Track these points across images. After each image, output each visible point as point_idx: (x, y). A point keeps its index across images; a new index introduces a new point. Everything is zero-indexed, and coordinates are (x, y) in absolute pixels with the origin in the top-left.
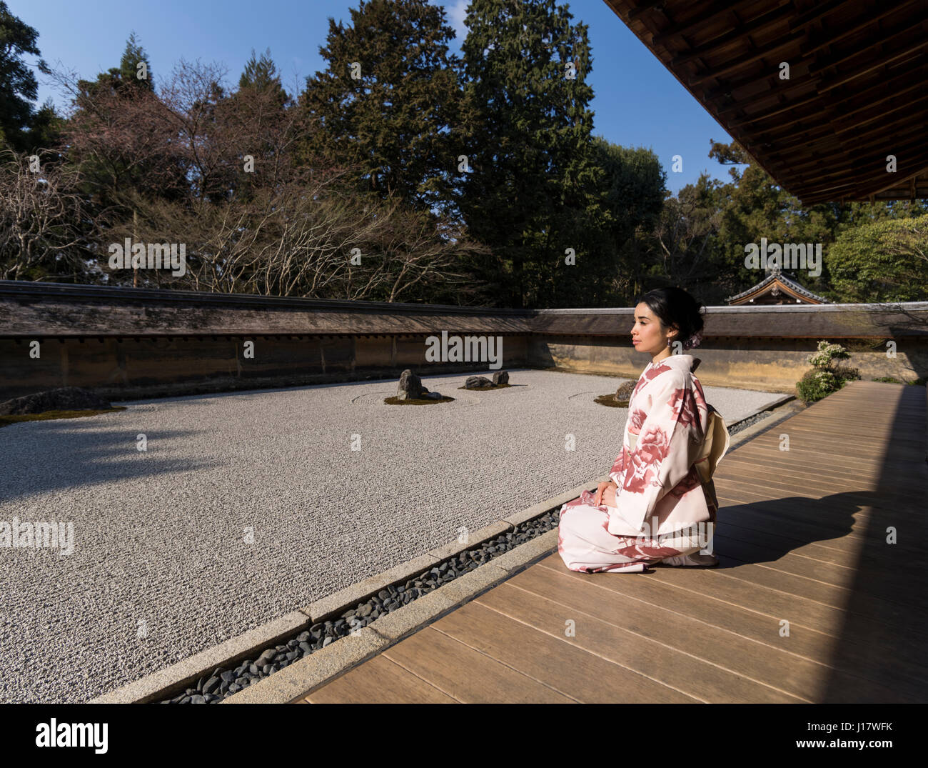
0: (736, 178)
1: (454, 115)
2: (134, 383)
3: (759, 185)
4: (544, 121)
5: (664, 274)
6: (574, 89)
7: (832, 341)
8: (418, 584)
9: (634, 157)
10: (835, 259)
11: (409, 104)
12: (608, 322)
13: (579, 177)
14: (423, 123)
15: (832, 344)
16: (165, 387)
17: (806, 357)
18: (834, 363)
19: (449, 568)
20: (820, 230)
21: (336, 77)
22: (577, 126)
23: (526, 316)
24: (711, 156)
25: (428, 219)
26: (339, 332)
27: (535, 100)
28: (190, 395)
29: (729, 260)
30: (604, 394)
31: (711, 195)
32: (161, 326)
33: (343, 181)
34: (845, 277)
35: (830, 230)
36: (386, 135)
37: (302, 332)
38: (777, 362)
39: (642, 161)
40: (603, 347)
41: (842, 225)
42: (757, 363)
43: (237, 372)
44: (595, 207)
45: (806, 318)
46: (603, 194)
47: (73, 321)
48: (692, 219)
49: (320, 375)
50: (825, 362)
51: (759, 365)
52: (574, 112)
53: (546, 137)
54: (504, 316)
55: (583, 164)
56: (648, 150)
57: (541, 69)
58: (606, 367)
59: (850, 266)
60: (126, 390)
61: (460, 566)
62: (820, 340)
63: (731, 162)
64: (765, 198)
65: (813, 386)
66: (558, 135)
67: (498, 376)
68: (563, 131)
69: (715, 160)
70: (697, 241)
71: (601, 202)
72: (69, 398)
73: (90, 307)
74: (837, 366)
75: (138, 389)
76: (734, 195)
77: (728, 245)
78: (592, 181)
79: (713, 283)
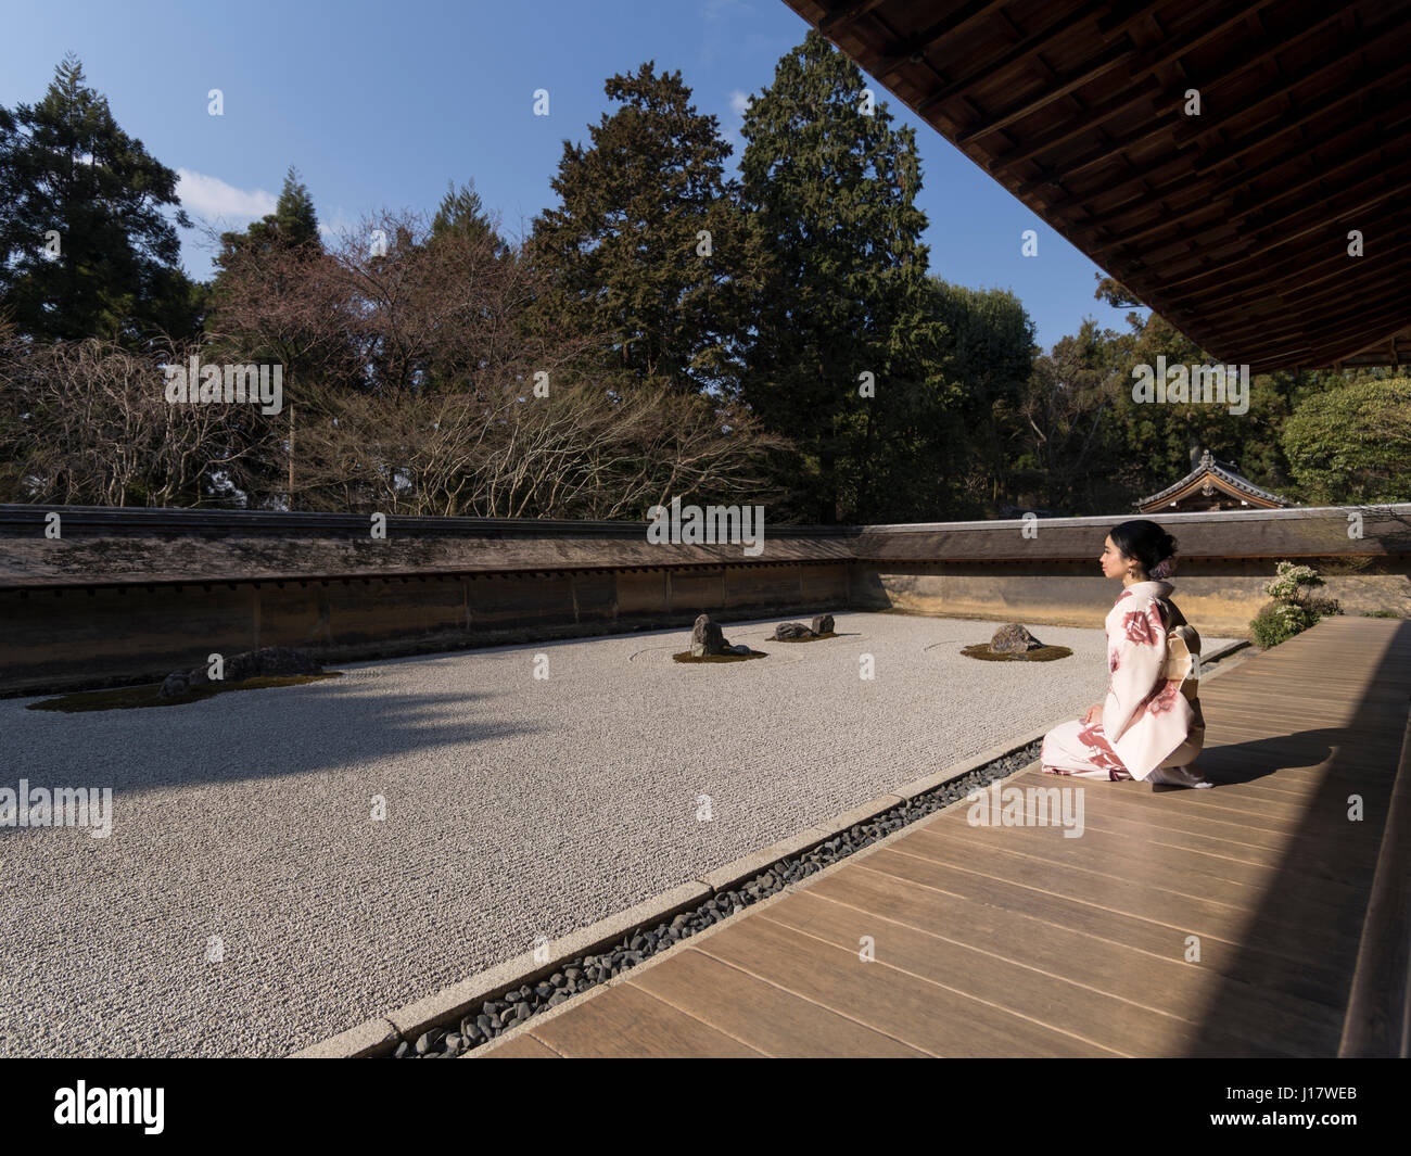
0: (1139, 327)
1: (738, 261)
2: (339, 640)
3: (1172, 337)
4: (858, 261)
5: (1038, 468)
6: (899, 217)
7: (1298, 561)
8: (814, 858)
9: (986, 302)
10: (1295, 440)
11: (675, 249)
12: (966, 541)
13: (912, 337)
14: (696, 274)
15: (1297, 565)
16: (378, 645)
17: (1260, 584)
18: (1302, 592)
19: (843, 843)
20: (1269, 397)
21: (574, 217)
22: (906, 266)
23: (845, 536)
24: (1098, 296)
25: (706, 405)
26: (597, 566)
27: (843, 233)
28: (409, 655)
29: (1134, 443)
30: (973, 643)
31: (1101, 350)
32: (375, 563)
33: (587, 356)
34: (1312, 467)
35: (1283, 397)
36: (646, 294)
37: (550, 567)
38: (1219, 593)
39: (998, 309)
40: (961, 578)
41: (1301, 389)
42: (1189, 596)
43: (466, 623)
44: (938, 378)
45: (1257, 529)
46: (946, 358)
47: (271, 558)
48: (1076, 386)
49: (572, 626)
50: (1289, 591)
51: (1193, 598)
52: (900, 247)
53: (863, 283)
54: (817, 536)
55: (917, 318)
56: (1006, 292)
57: (851, 191)
58: (967, 606)
59: (1318, 450)
60: (330, 651)
61: (856, 842)
62: (1280, 560)
63: (1129, 304)
64: (1182, 354)
65: (1274, 625)
66: (879, 279)
67: (819, 622)
68: (886, 274)
69: (1105, 303)
70: (1084, 419)
71: (945, 370)
72: (274, 660)
73: (289, 540)
74: (1308, 596)
75: (344, 649)
76: (1137, 352)
77: (1130, 423)
78: (931, 342)
79: (1112, 478)
